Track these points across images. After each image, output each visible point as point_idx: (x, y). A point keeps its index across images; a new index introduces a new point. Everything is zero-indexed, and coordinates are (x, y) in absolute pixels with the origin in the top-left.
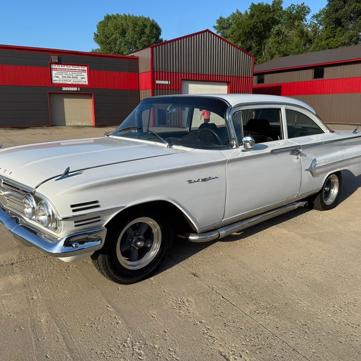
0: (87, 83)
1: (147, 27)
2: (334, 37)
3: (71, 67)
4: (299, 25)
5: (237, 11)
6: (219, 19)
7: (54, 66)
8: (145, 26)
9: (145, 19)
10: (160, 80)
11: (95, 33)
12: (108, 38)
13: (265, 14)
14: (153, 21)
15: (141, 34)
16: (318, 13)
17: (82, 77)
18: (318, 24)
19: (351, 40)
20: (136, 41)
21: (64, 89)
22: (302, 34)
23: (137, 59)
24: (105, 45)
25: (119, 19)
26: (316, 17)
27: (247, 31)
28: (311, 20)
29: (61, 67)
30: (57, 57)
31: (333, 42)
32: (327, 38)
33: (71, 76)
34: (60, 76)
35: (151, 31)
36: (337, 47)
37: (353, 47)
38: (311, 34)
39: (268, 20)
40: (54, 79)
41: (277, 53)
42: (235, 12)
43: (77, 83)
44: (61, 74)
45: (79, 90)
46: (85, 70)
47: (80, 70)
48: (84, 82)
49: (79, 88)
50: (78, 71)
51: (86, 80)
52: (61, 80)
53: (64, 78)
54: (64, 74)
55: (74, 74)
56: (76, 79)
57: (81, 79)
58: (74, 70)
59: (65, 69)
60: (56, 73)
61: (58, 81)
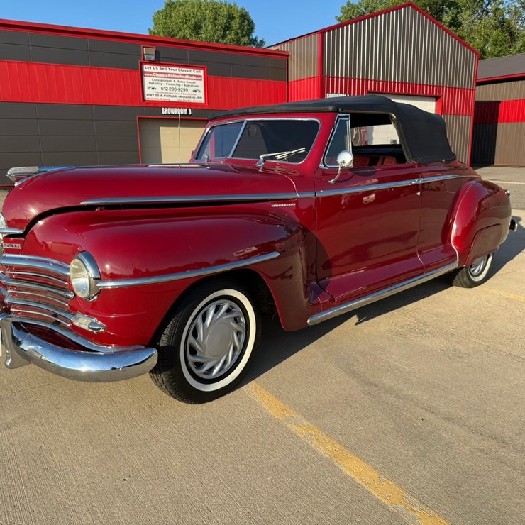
0: (203, 101)
3: (177, 70)
6: (345, 5)
7: (146, 68)
8: (231, 17)
9: (231, 7)
10: (333, 92)
14: (243, 9)
15: (225, 31)
17: (195, 89)
21: (165, 111)
23: (285, 55)
25: (188, 6)
29: (159, 71)
30: (152, 51)
33: (177, 87)
34: (158, 87)
35: (241, 24)
40: (147, 91)
43: (187, 100)
44: (160, 82)
45: (190, 113)
46: (200, 76)
47: (192, 76)
48: (198, 98)
49: (190, 110)
50: (188, 77)
51: (202, 94)
52: (160, 94)
53: (164, 91)
54: (165, 83)
55: (181, 84)
56: (185, 92)
57: (194, 93)
58: (182, 75)
59: (167, 74)
60: (152, 82)
61: (154, 96)
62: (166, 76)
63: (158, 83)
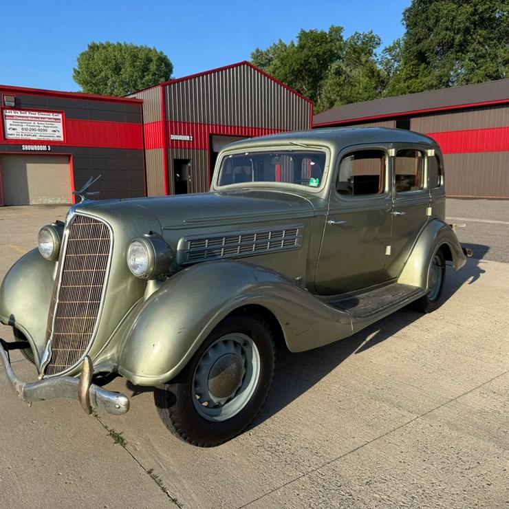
0: (62, 139)
1: (152, 61)
2: (416, 77)
3: (37, 115)
4: (367, 61)
5: (280, 41)
6: (255, 52)
7: (8, 113)
8: (149, 60)
9: (150, 50)
10: (176, 134)
11: (74, 69)
12: (95, 76)
13: (321, 45)
14: (161, 53)
15: (143, 72)
16: (392, 45)
17: (54, 129)
18: (393, 61)
19: (441, 81)
20: (136, 81)
21: (25, 148)
22: (372, 73)
23: (140, 103)
24: (91, 86)
25: (110, 49)
26: (389, 50)
27: (296, 69)
28: (382, 54)
29: (19, 114)
30: (13, 99)
31: (416, 84)
32: (407, 79)
34: (19, 129)
35: (159, 66)
36: (422, 91)
37: (443, 90)
38: (384, 74)
39: (325, 53)
40: (9, 132)
41: (338, 99)
42: (277, 43)
43: (46, 139)
44: (20, 124)
45: (49, 149)
46: (59, 119)
47: (51, 119)
48: (57, 137)
49: (49, 147)
50: (47, 120)
51: (61, 134)
52: (20, 134)
53: (24, 131)
54: (25, 124)
55: (41, 125)
56: (45, 132)
57: (53, 133)
58: (42, 118)
59: (27, 117)
60: (12, 123)
61: (15, 136)
62: (26, 119)
63: (18, 125)
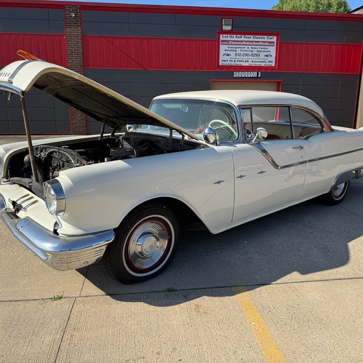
0: (273, 64)
3: (252, 38)
7: (223, 37)
17: (267, 54)
21: (237, 74)
29: (235, 39)
30: (230, 21)
34: (233, 54)
40: (222, 58)
43: (258, 64)
44: (235, 49)
45: (259, 76)
46: (273, 42)
47: (265, 42)
48: (269, 62)
49: (260, 73)
50: (261, 43)
51: (273, 59)
52: (233, 60)
53: (238, 57)
54: (240, 49)
55: (254, 50)
56: (257, 57)
57: (266, 57)
58: (256, 42)
59: (242, 41)
60: (227, 49)
61: (229, 62)
62: (241, 43)
63: (232, 50)
